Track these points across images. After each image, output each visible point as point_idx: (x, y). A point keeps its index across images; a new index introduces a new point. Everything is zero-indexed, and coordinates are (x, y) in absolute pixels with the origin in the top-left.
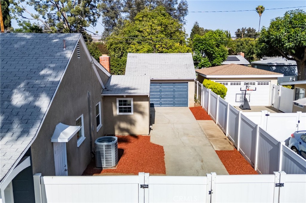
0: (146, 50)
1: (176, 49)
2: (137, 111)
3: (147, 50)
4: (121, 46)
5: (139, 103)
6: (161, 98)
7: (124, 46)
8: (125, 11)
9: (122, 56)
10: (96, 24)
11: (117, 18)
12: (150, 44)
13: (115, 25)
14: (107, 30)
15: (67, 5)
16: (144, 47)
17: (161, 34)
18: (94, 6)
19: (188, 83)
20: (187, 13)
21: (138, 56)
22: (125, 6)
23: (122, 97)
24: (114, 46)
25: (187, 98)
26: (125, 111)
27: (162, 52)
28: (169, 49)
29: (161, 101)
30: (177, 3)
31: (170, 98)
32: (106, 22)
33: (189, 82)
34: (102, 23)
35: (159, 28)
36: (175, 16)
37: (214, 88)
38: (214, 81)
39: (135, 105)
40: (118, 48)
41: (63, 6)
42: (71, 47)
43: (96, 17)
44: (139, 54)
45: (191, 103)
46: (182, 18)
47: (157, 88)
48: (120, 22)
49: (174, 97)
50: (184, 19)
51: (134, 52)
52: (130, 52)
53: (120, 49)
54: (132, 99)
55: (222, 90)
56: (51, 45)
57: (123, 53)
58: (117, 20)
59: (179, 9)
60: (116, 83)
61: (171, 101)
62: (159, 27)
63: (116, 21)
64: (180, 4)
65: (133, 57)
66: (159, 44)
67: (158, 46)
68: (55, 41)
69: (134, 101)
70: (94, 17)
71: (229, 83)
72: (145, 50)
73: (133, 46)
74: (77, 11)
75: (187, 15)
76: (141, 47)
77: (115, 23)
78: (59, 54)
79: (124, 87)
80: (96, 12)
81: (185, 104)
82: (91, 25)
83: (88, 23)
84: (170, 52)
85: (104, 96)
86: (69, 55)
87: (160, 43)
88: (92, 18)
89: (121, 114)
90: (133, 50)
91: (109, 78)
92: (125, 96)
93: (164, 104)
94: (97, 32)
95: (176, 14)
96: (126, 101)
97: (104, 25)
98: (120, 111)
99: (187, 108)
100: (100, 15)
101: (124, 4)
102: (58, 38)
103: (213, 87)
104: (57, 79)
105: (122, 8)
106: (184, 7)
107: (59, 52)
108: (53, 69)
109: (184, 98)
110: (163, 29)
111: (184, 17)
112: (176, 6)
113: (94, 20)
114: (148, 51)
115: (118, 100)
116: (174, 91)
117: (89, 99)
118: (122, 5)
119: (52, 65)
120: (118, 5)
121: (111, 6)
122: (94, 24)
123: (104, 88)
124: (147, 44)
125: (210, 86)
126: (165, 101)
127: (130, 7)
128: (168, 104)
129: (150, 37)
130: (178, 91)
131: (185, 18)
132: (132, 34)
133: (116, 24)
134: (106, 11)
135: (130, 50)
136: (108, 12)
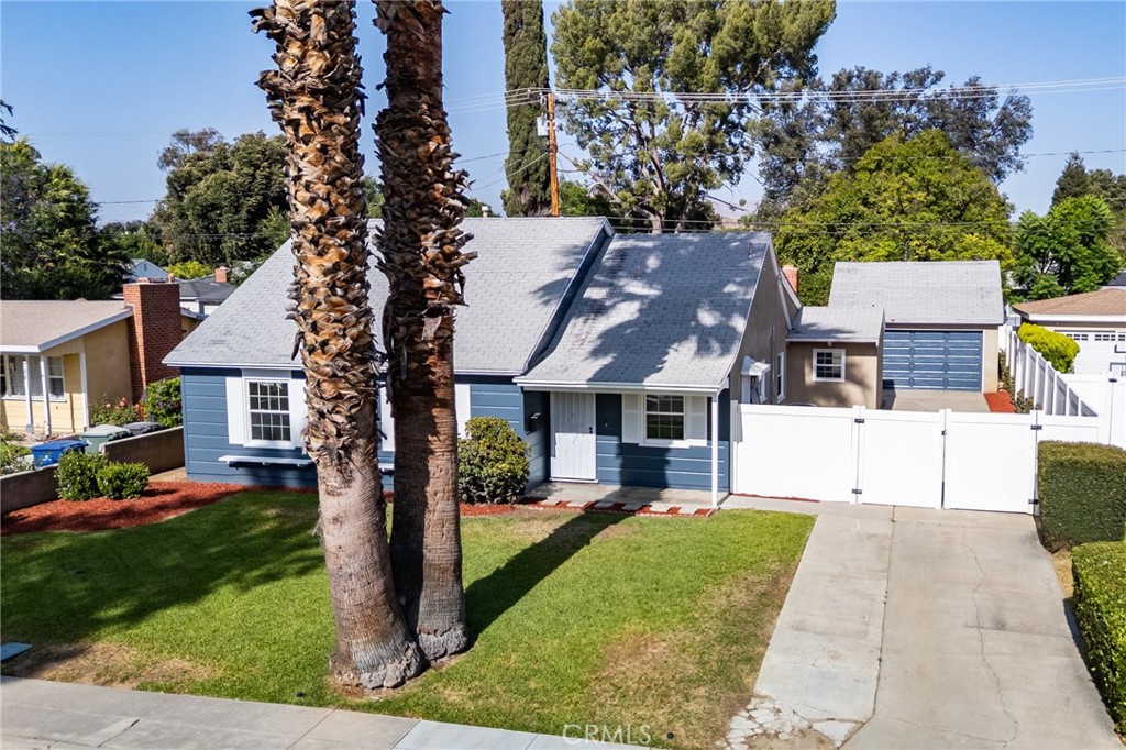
0: (884, 252)
1: (966, 250)
2: (852, 378)
3: (886, 254)
4: (814, 242)
5: (857, 359)
6: (912, 367)
7: (821, 242)
8: (826, 139)
9: (814, 270)
10: (739, 178)
11: (802, 159)
12: (894, 237)
13: (795, 179)
14: (771, 195)
15: (666, 129)
16: (877, 245)
17: (925, 211)
18: (735, 126)
19: (981, 332)
20: (1027, 134)
21: (860, 268)
22: (830, 121)
23: (825, 345)
24: (793, 245)
25: (979, 369)
26: (829, 375)
27: (926, 258)
28: (947, 250)
29: (912, 376)
30: (993, 107)
31: (936, 368)
32: (772, 173)
33: (984, 331)
34: (758, 177)
35: (920, 196)
36: (989, 145)
37: (1042, 344)
38: (1051, 329)
39: (849, 366)
40: (804, 250)
41: (652, 132)
42: (759, 253)
43: (742, 156)
44: (862, 263)
45: (990, 382)
46: (1010, 150)
47: (904, 344)
48: (812, 173)
49: (946, 367)
50: (1016, 154)
51: (850, 259)
52: (838, 260)
53: (810, 251)
54: (844, 350)
55: (1062, 348)
56: (729, 250)
57: (820, 262)
58: (804, 164)
59: (1000, 121)
60: (813, 321)
61: (940, 376)
62: (920, 194)
63: (800, 168)
64: (1004, 108)
65: (849, 271)
66: (918, 239)
67: (916, 242)
68: (734, 244)
69: (847, 355)
70: (737, 160)
71: (1091, 336)
72: (879, 254)
73: (849, 243)
74: (693, 147)
75: (1029, 140)
76: (870, 246)
77: (797, 175)
78: (743, 264)
79: (829, 327)
80: (742, 144)
81: (976, 385)
82: (726, 182)
83: (718, 177)
84: (948, 258)
85: (791, 343)
86: (759, 264)
87: (921, 236)
88: (730, 161)
89: (821, 380)
90: (847, 253)
91: (799, 311)
92: (830, 344)
93: (920, 383)
94: (743, 203)
95: (990, 139)
96: (830, 355)
97: (763, 181)
98: (819, 375)
99: (978, 394)
100: (752, 153)
101: (827, 116)
102: (737, 240)
103: (1039, 340)
104: (748, 297)
105: (820, 129)
106: (1018, 116)
107: (744, 260)
108: (740, 284)
109: (972, 369)
110: (932, 198)
111: (1017, 149)
112: (992, 116)
113: (736, 166)
114: (890, 257)
115: (815, 351)
116: (946, 352)
117: (772, 337)
118: (821, 120)
119: (738, 280)
120: (807, 119)
121: (789, 125)
122: (735, 178)
123: (790, 328)
124: (886, 238)
125: (1031, 338)
126: (922, 376)
127: (844, 126)
128: (930, 383)
129: (894, 219)
130: (956, 353)
131: (1023, 149)
132: (847, 210)
133: (799, 177)
134: (772, 141)
135: (840, 255)
136: (778, 141)
